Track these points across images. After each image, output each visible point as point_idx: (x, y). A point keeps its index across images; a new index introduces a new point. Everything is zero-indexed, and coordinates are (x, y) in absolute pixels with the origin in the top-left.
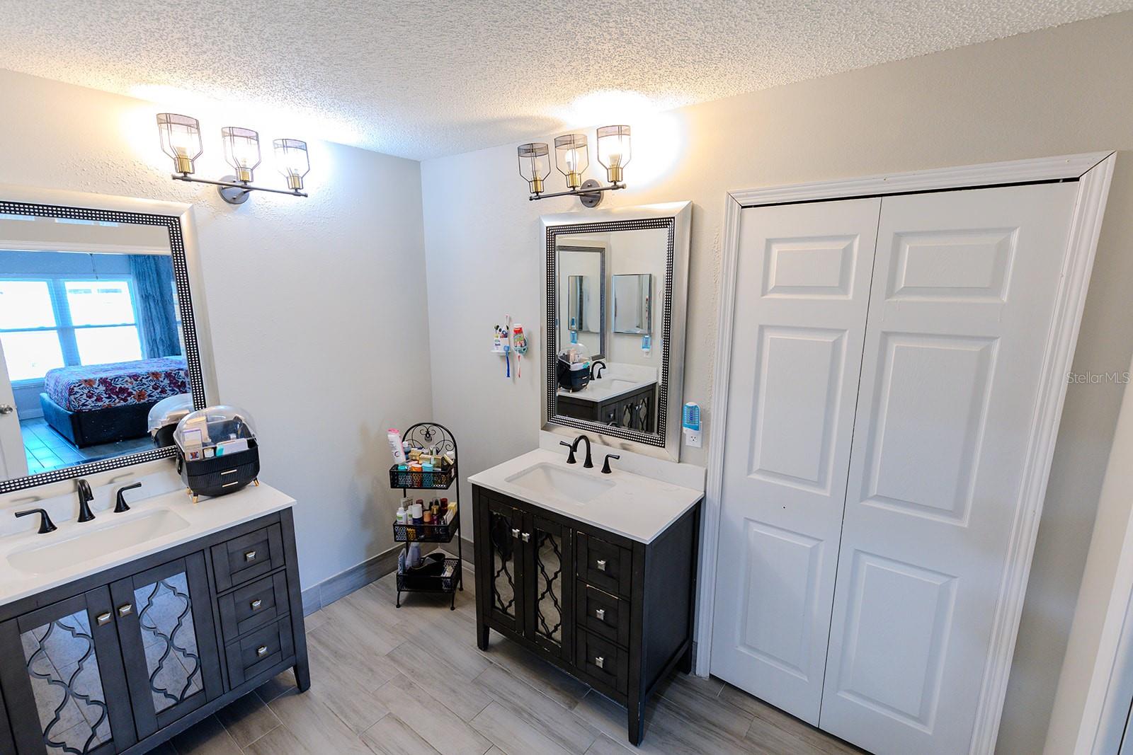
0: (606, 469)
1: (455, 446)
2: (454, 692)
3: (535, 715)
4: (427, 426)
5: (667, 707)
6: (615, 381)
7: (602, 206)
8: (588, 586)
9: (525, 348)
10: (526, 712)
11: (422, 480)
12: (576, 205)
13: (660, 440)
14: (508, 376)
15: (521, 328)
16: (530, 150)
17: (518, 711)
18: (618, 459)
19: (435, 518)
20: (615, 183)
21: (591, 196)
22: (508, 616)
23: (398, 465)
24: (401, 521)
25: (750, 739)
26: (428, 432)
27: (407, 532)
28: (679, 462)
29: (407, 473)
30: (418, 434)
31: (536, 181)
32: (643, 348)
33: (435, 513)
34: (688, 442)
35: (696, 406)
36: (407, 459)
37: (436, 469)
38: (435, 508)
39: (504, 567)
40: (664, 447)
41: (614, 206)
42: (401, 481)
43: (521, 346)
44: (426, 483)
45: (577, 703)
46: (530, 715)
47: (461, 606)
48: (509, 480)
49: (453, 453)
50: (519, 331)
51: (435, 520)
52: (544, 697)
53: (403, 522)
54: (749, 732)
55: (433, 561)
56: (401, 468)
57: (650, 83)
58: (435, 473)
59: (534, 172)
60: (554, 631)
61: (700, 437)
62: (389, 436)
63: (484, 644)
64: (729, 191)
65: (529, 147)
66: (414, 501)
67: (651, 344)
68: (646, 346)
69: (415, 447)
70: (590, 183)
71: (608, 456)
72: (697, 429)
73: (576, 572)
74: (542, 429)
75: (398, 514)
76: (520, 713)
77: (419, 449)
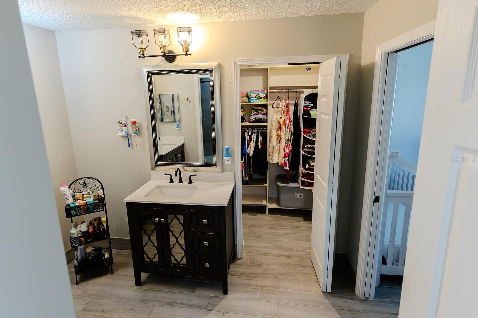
0: (190, 182)
1: (102, 187)
2: (132, 310)
3: (178, 302)
4: (84, 179)
5: (232, 275)
6: (165, 145)
7: (175, 63)
8: (198, 233)
9: (138, 132)
10: (174, 303)
11: (87, 209)
12: (162, 61)
13: (214, 164)
14: (129, 146)
15: (136, 122)
16: (139, 33)
17: (170, 304)
18: (196, 176)
19: (96, 228)
20: (186, 52)
21: (170, 57)
22: (153, 263)
23: (69, 204)
24: (74, 235)
25: (265, 274)
26: (84, 183)
27: (80, 240)
28: (223, 172)
29: (76, 207)
30: (79, 185)
31: (142, 48)
32: (176, 128)
33: (96, 225)
34: (226, 163)
35: (229, 147)
36: (74, 200)
37: (95, 201)
38: (96, 223)
39: (149, 239)
40: (216, 167)
41: (180, 63)
42: (73, 212)
43: (137, 130)
44: (90, 210)
45: (195, 289)
46: (177, 303)
47: (116, 271)
48: (146, 196)
49: (102, 191)
50: (134, 123)
51: (96, 229)
52: (179, 293)
53: (76, 235)
54: (264, 271)
55: (95, 253)
56: (72, 205)
57: (205, 11)
58: (94, 203)
59: (142, 44)
60: (181, 260)
61: (231, 161)
62: (61, 189)
63: (139, 282)
64: (235, 59)
65: (139, 32)
66: (79, 223)
67: (180, 126)
68: (178, 127)
69: (76, 193)
70: (170, 52)
71: (190, 176)
72: (230, 156)
73: (192, 229)
74: (152, 170)
75: (72, 232)
76: (171, 304)
77: (80, 193)
